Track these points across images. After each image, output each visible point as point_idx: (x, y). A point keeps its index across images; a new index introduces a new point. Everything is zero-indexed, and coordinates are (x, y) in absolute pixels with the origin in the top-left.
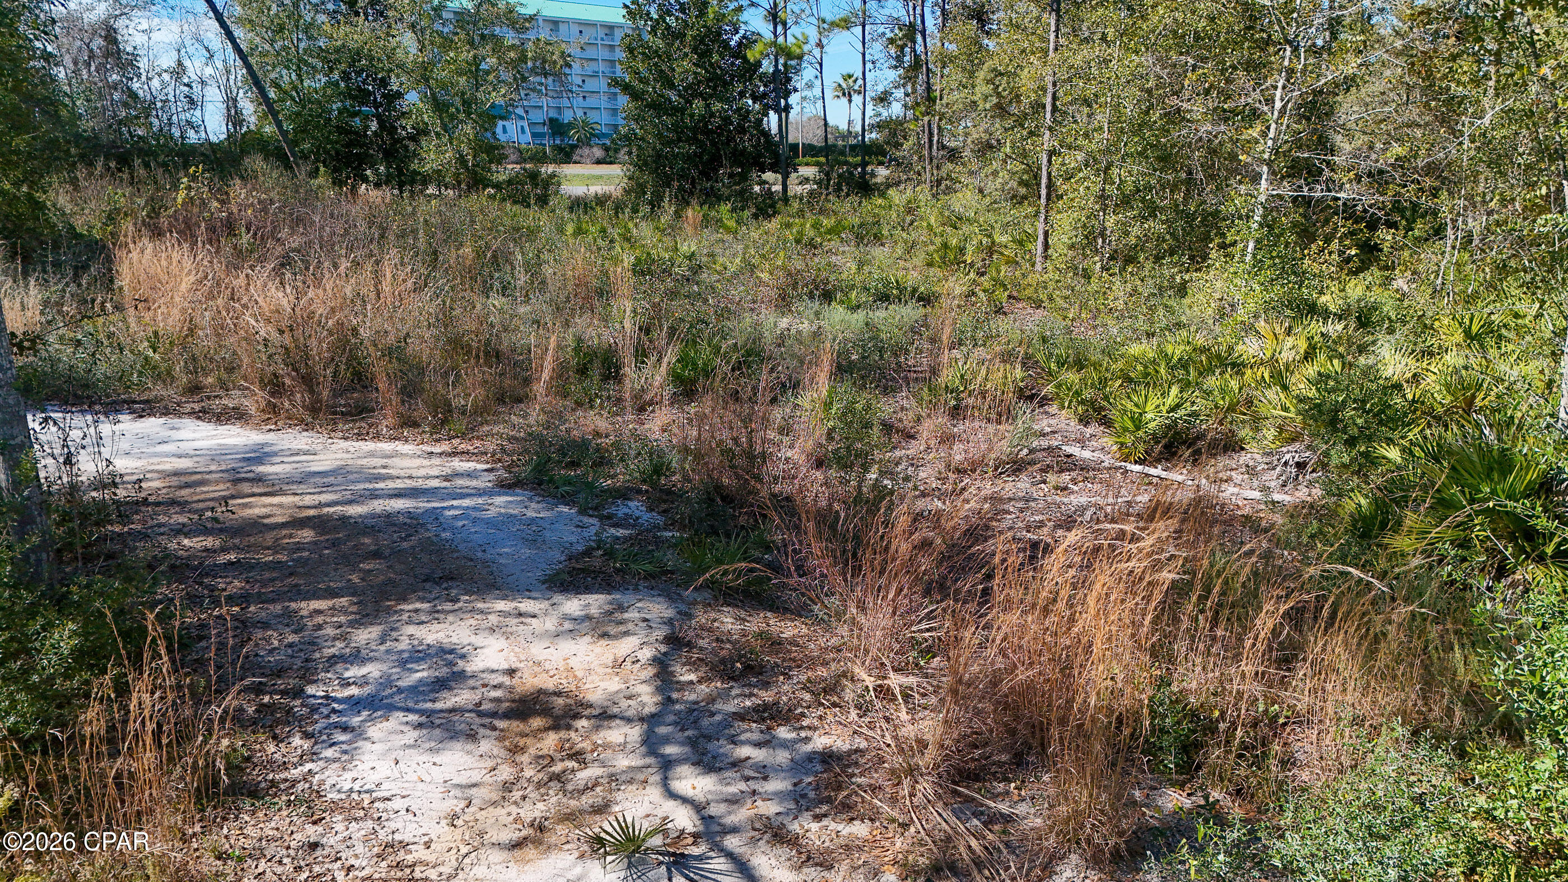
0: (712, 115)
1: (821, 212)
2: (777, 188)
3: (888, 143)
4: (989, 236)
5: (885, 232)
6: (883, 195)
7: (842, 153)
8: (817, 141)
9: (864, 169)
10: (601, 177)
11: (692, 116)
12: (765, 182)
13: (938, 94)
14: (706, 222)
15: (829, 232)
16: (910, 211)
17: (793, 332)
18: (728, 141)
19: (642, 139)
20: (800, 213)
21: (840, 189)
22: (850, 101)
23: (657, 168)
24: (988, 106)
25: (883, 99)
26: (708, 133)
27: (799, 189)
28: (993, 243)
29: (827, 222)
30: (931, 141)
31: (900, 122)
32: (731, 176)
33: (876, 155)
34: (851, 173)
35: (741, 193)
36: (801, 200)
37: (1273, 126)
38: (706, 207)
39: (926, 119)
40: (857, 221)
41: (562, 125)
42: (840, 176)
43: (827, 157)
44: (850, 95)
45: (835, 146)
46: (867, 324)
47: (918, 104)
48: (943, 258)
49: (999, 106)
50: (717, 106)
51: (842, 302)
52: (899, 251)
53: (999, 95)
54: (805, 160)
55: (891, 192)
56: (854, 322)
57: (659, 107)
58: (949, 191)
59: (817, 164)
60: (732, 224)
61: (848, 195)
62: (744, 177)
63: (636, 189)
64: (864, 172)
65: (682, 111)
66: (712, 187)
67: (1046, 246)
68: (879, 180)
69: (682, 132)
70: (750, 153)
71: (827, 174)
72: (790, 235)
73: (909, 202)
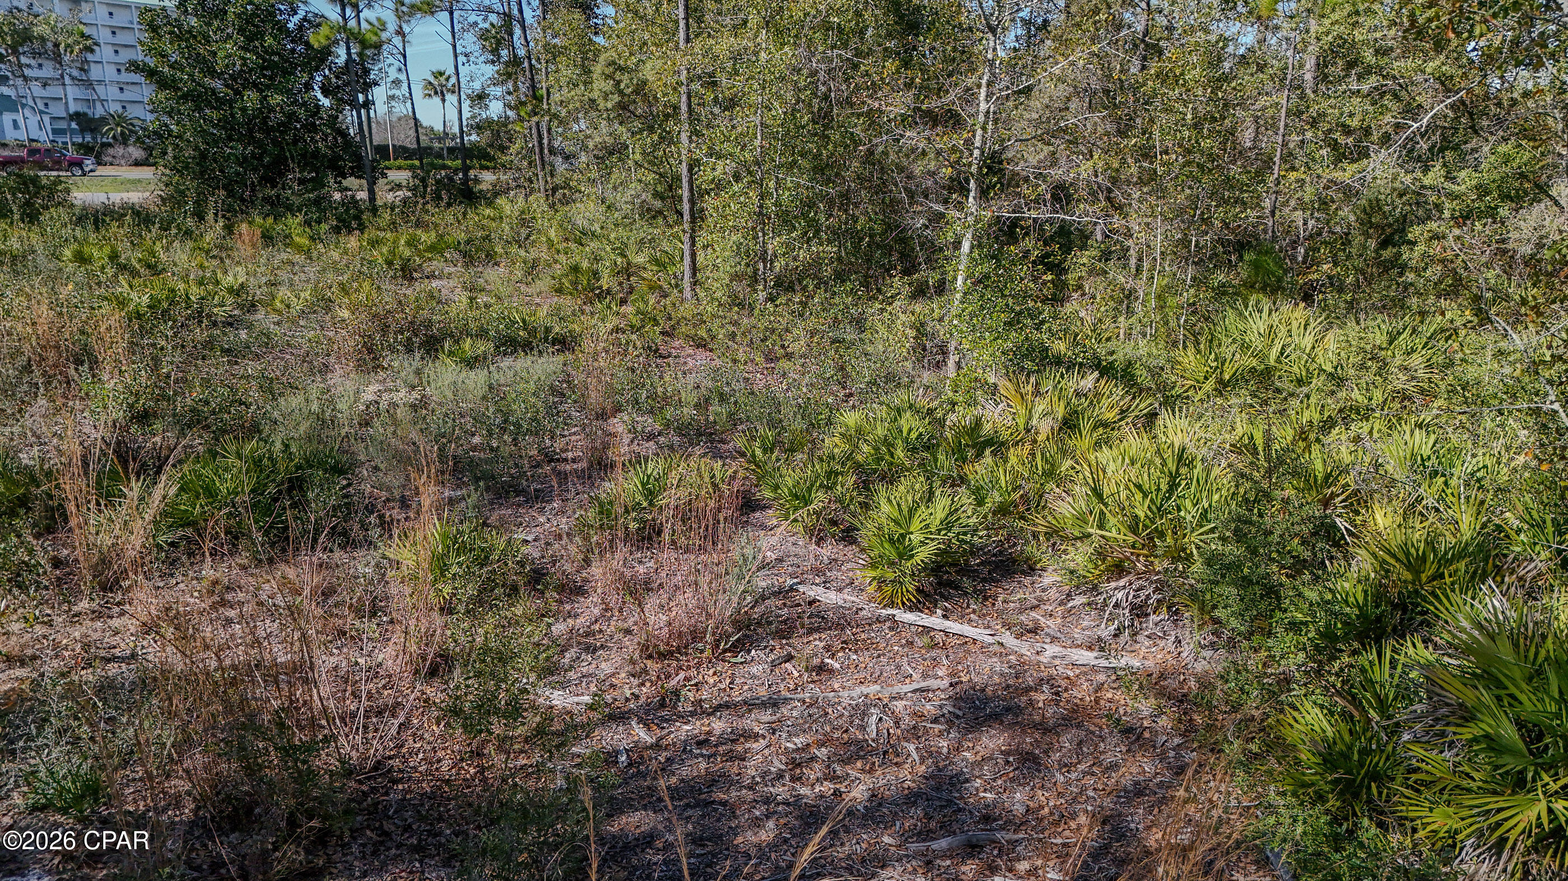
0: (272, 110)
1: (418, 224)
2: (362, 195)
3: (491, 146)
4: (623, 255)
5: (499, 250)
6: (490, 203)
7: (439, 156)
8: (411, 144)
9: (466, 174)
10: (139, 181)
11: (244, 110)
12: (347, 189)
13: (544, 92)
14: (268, 238)
15: (432, 248)
16: (523, 222)
17: (383, 405)
18: (295, 142)
19: (179, 137)
20: (393, 226)
21: (439, 198)
22: (444, 101)
23: (202, 173)
24: (609, 105)
25: (480, 98)
26: (268, 130)
27: (390, 197)
28: (629, 264)
29: (427, 238)
30: (541, 144)
31: (504, 122)
32: (302, 182)
33: (479, 158)
34: (451, 179)
35: (317, 202)
36: (393, 209)
37: (979, 132)
38: (270, 220)
39: (535, 119)
40: (463, 236)
41: (93, 120)
42: (438, 182)
43: (421, 160)
44: (443, 95)
45: (431, 148)
46: (491, 387)
47: (523, 104)
48: (575, 283)
49: (622, 106)
50: (276, 99)
51: (451, 353)
52: (519, 274)
53: (621, 93)
54: (397, 163)
55: (500, 201)
56: (471, 385)
57: (199, 98)
58: (566, 201)
59: (412, 168)
60: (304, 241)
61: (449, 205)
62: (319, 183)
63: (175, 199)
64: (466, 179)
65: (231, 103)
66: (278, 196)
67: (694, 270)
68: (484, 187)
69: (233, 129)
70: (325, 156)
71: (423, 180)
72: (379, 255)
73: (523, 212)
